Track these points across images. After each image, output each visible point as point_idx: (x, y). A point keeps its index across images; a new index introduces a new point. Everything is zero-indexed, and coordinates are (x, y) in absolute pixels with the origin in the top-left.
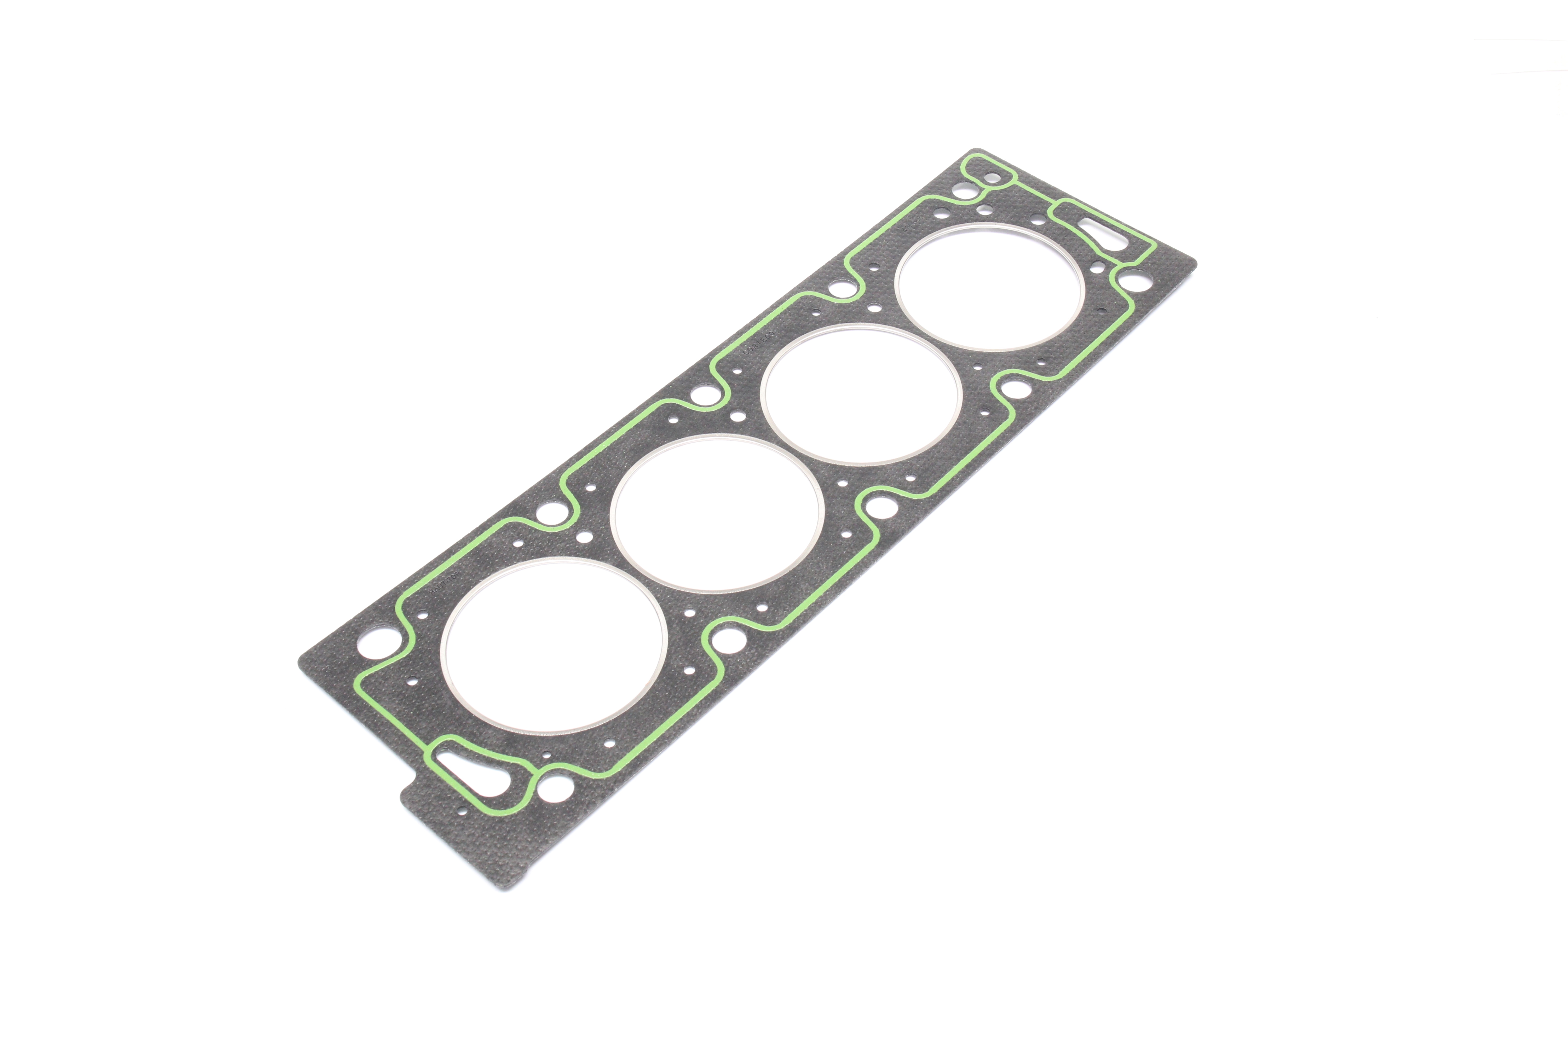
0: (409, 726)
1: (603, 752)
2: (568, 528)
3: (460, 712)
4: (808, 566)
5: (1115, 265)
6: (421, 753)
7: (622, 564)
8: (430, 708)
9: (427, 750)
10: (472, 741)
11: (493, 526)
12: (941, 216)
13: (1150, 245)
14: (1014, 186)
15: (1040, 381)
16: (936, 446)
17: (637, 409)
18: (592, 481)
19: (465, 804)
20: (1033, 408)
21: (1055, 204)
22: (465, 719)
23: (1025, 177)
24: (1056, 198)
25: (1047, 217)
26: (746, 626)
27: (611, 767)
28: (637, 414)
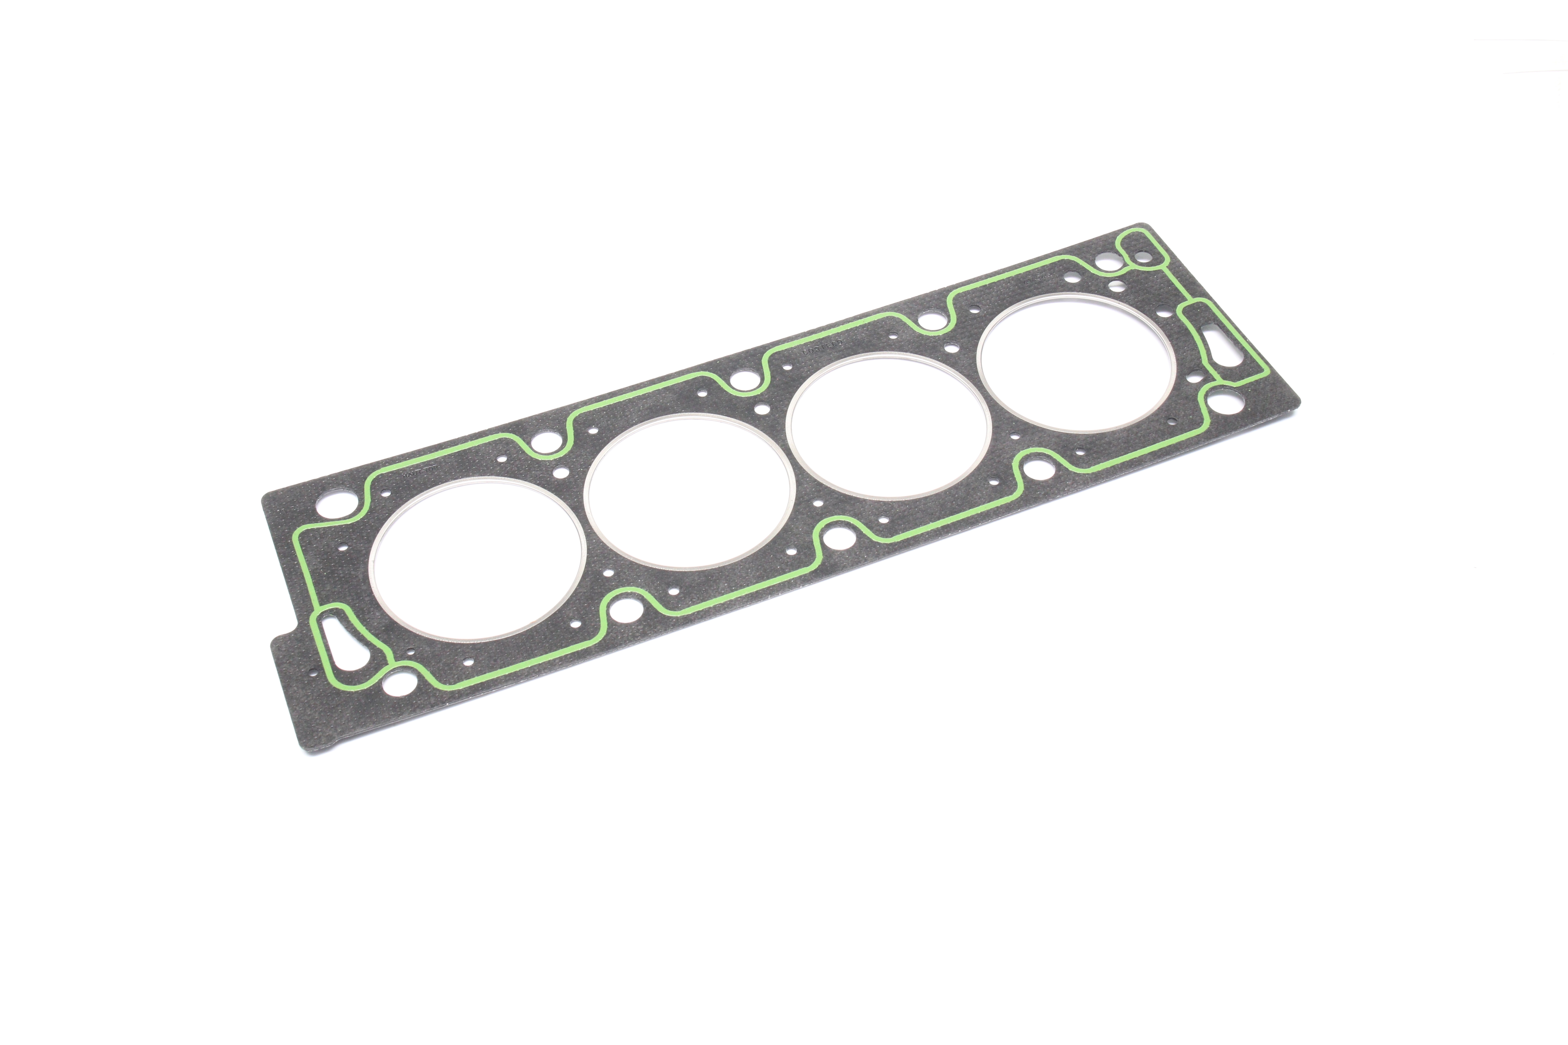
0: (316, 584)
1: (457, 667)
2: (551, 459)
3: (364, 588)
4: (738, 568)
5: (1214, 380)
6: (312, 610)
7: (578, 509)
8: (342, 575)
9: (318, 609)
10: (358, 617)
11: (490, 436)
12: (1072, 279)
13: (1262, 370)
14: (1160, 271)
15: (1067, 469)
16: (926, 498)
17: (676, 373)
18: (598, 424)
19: (319, 668)
20: (1043, 493)
21: (1191, 300)
22: (364, 595)
23: (1177, 267)
24: (1194, 295)
25: (1174, 312)
26: (649, 603)
27: (455, 683)
28: (673, 378)
